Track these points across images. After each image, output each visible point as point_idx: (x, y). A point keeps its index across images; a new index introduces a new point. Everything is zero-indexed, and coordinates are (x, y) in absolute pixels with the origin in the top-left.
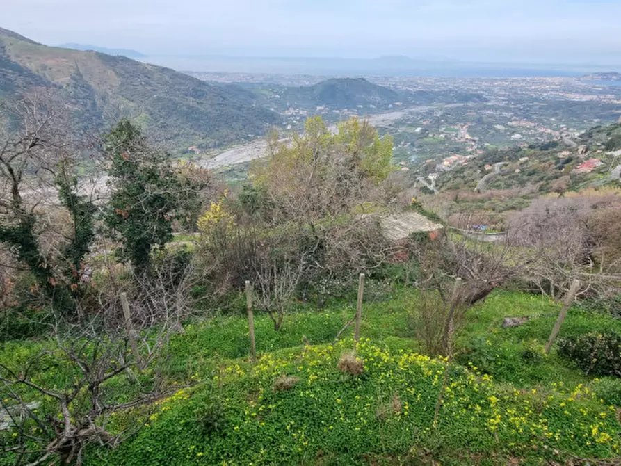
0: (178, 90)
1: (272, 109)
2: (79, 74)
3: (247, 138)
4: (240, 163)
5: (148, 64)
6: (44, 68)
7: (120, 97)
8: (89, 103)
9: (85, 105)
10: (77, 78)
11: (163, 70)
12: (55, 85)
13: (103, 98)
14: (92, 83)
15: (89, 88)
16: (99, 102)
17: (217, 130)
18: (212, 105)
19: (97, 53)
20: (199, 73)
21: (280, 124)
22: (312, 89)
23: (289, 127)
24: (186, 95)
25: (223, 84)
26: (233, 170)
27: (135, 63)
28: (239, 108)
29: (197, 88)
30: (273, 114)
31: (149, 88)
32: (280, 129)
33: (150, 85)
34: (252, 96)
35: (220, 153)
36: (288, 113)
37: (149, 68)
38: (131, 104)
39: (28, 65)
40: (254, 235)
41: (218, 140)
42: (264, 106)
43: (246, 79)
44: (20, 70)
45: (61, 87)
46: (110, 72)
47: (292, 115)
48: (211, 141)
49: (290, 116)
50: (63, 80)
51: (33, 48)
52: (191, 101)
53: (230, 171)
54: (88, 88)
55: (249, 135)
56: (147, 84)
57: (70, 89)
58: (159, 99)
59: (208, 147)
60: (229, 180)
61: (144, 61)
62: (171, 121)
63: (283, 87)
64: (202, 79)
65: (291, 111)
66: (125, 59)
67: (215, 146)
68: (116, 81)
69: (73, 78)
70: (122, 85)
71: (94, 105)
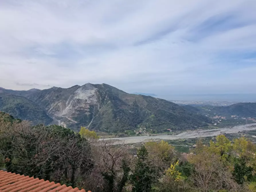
1: (206, 116)
2: (135, 101)
3: (194, 127)
4: (189, 139)
5: (157, 98)
6: (127, 100)
7: (146, 109)
9: (135, 111)
11: (162, 100)
12: (128, 105)
13: (141, 109)
14: (139, 105)
16: (139, 110)
17: (180, 123)
18: (179, 113)
19: (142, 95)
20: (175, 101)
21: (211, 123)
22: (228, 107)
23: (215, 124)
24: (169, 109)
25: (185, 105)
26: (186, 141)
27: (153, 98)
28: (191, 115)
29: (174, 106)
30: (207, 118)
31: (156, 106)
32: (211, 125)
33: (157, 105)
34: (197, 110)
35: (180, 133)
36: (215, 118)
37: (157, 100)
38: (150, 112)
39: (123, 99)
41: (180, 127)
42: (203, 114)
43: (195, 103)
44: (120, 100)
45: (130, 106)
46: (145, 101)
47: (217, 119)
48: (177, 127)
49: (216, 119)
50: (131, 103)
51: (125, 94)
52: (171, 111)
53: (185, 141)
54: (137, 106)
55: (195, 126)
56: (156, 105)
57: (132, 106)
58: (159, 110)
59: (175, 130)
60: (183, 145)
62: (163, 118)
63: (213, 107)
64: (176, 103)
65: (217, 117)
66: (150, 97)
67: (179, 130)
68: (146, 103)
69: (134, 103)
70: (148, 105)
71: (138, 111)
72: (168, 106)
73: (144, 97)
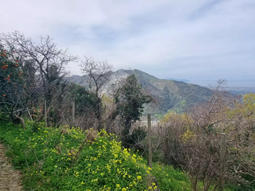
0: (200, 93)
2: (166, 87)
5: (190, 84)
6: (158, 85)
7: (178, 94)
8: (167, 96)
9: (166, 96)
10: (166, 89)
11: (195, 85)
12: (159, 90)
13: (172, 95)
14: (170, 90)
16: (170, 95)
19: (174, 81)
24: (203, 95)
27: (185, 83)
29: (208, 92)
31: (188, 92)
33: (189, 91)
37: (190, 85)
38: (181, 97)
39: (154, 84)
43: (234, 89)
44: (151, 85)
45: (160, 91)
46: (176, 87)
50: (162, 88)
51: (156, 79)
52: (205, 97)
54: (168, 91)
56: (188, 90)
57: (163, 91)
58: (191, 96)
61: (189, 83)
62: (195, 104)
64: (211, 89)
66: (182, 82)
68: (177, 89)
69: (164, 88)
70: (179, 90)
71: (168, 96)
72: (202, 92)
73: (176, 82)
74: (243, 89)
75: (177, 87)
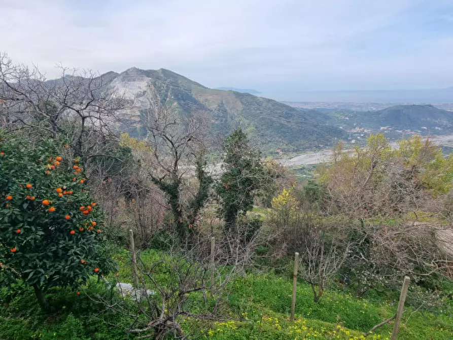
0: (276, 113)
1: (341, 128)
2: (222, 103)
3: (318, 147)
4: (310, 165)
5: (261, 98)
6: (206, 100)
7: (241, 116)
8: (224, 119)
9: (222, 121)
10: (221, 105)
11: (269, 101)
12: (209, 109)
13: (232, 118)
14: (227, 109)
15: (226, 111)
16: (229, 119)
17: (297, 140)
18: (296, 123)
19: (234, 92)
20: (290, 102)
21: (346, 139)
22: (378, 113)
23: (353, 141)
24: (280, 116)
25: (307, 109)
26: (304, 168)
27: (254, 97)
28: (315, 126)
29: (288, 112)
30: (341, 131)
31: (258, 112)
32: (346, 142)
33: (260, 110)
34: (327, 118)
35: (296, 156)
36: (353, 131)
37: (261, 100)
38: (247, 121)
39: (199, 99)
40: (310, 219)
41: (297, 147)
42: (335, 125)
43: (324, 106)
44: (195, 102)
45: (212, 111)
47: (357, 133)
48: (291, 147)
49: (355, 133)
50: (214, 107)
51: (203, 89)
52: (283, 121)
53: (301, 169)
55: (320, 145)
56: (258, 109)
57: (216, 112)
58: (263, 119)
59: (288, 151)
60: (299, 175)
61: (259, 95)
62: (268, 132)
63: (353, 112)
64: (292, 106)
65: (357, 129)
66: (248, 95)
67: (294, 151)
68: (240, 107)
69: (219, 106)
70: (244, 109)
71: (226, 121)
72: (279, 111)
73: (238, 95)
74: (336, 106)
75: (240, 103)
